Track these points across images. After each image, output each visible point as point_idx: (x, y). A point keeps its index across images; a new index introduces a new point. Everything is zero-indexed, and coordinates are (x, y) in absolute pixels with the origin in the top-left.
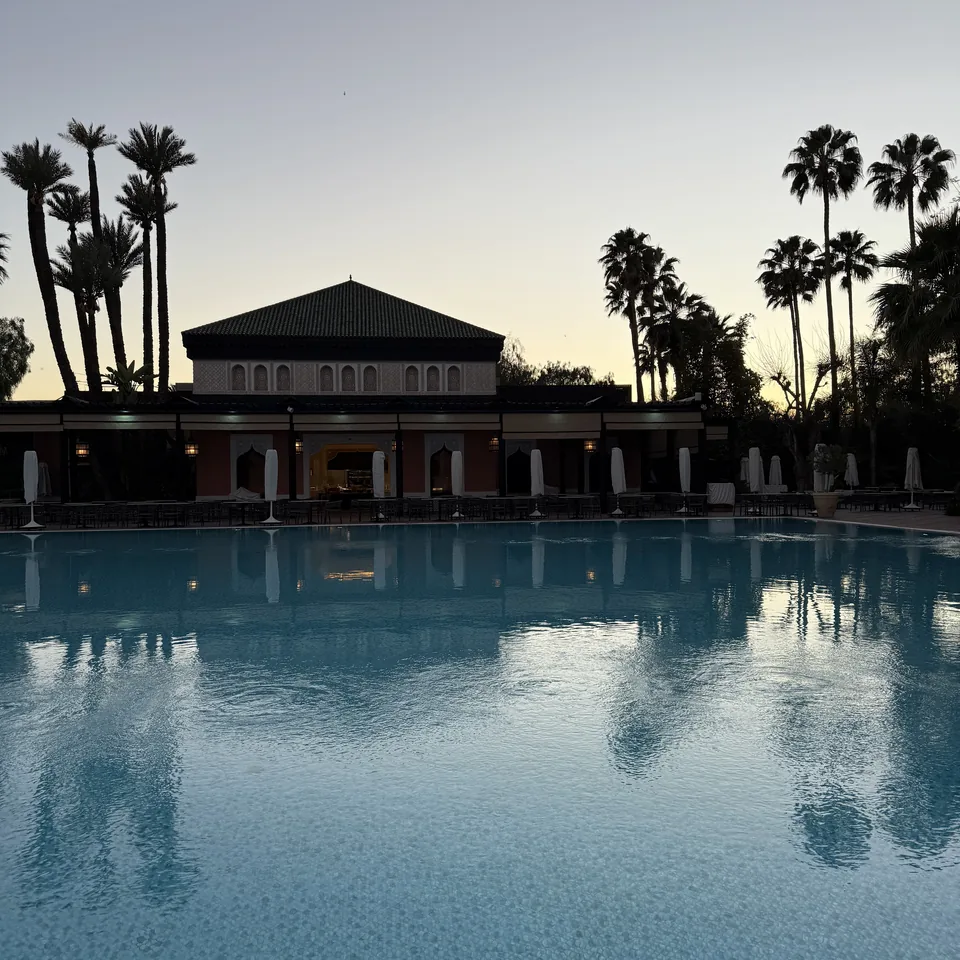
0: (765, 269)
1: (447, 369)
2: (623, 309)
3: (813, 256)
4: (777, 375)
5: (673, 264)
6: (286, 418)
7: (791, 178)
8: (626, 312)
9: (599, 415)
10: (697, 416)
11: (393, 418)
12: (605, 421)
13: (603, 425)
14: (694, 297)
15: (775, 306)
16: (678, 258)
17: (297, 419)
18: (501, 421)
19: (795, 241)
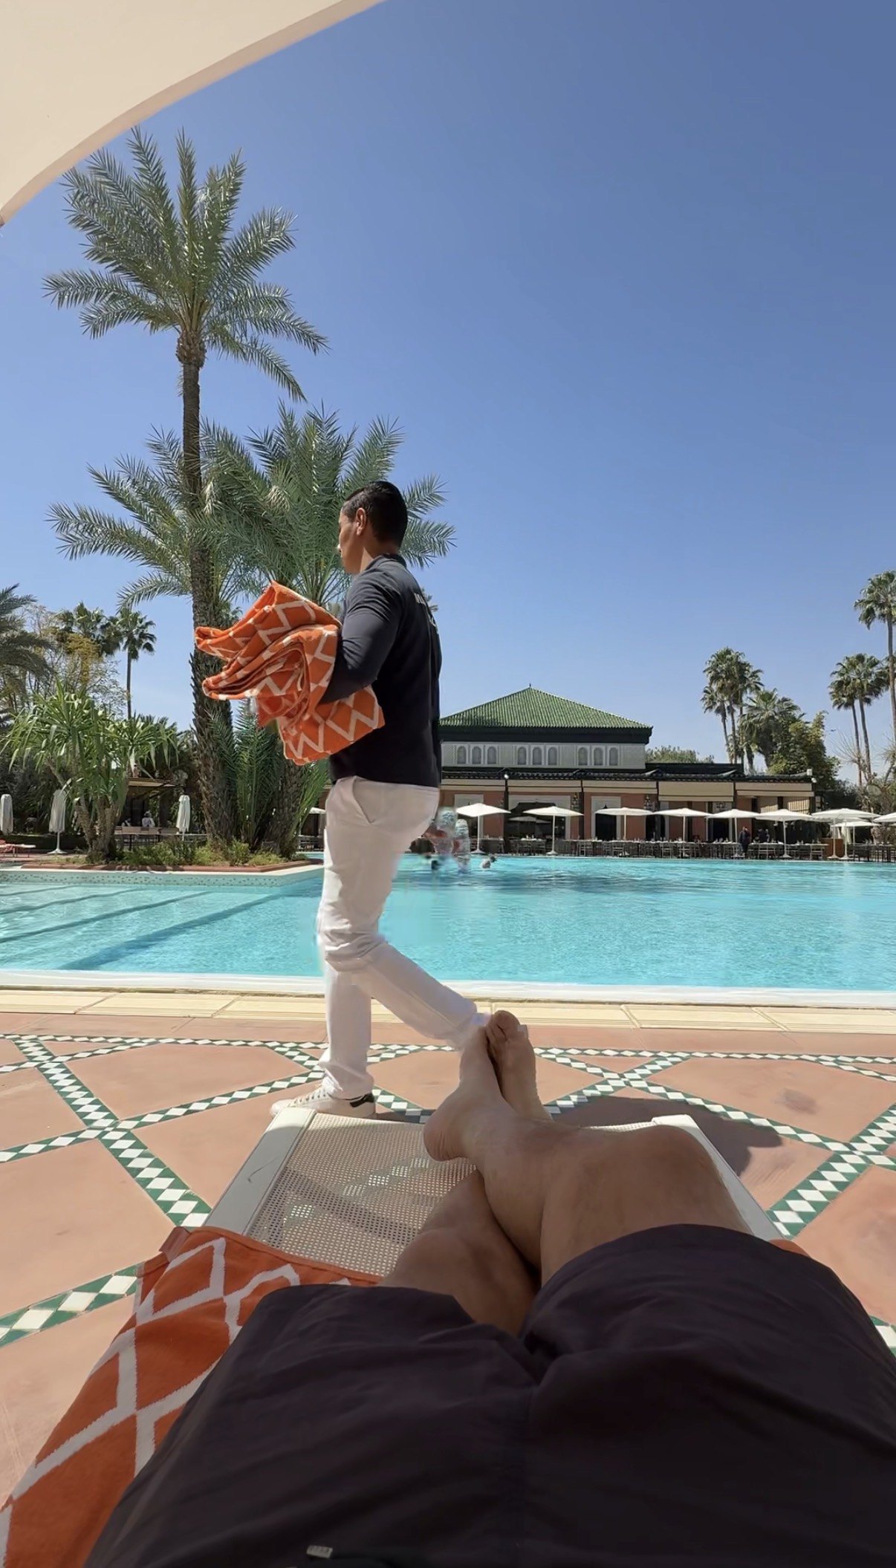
0: (837, 678)
1: (609, 749)
2: (716, 707)
3: (876, 670)
4: (857, 759)
5: (759, 674)
6: (502, 782)
7: (861, 611)
8: (718, 711)
9: (732, 784)
10: (809, 787)
11: (578, 783)
12: (737, 788)
13: (735, 791)
14: (785, 700)
15: (839, 707)
16: (761, 669)
17: (511, 783)
18: (657, 787)
19: (860, 658)
